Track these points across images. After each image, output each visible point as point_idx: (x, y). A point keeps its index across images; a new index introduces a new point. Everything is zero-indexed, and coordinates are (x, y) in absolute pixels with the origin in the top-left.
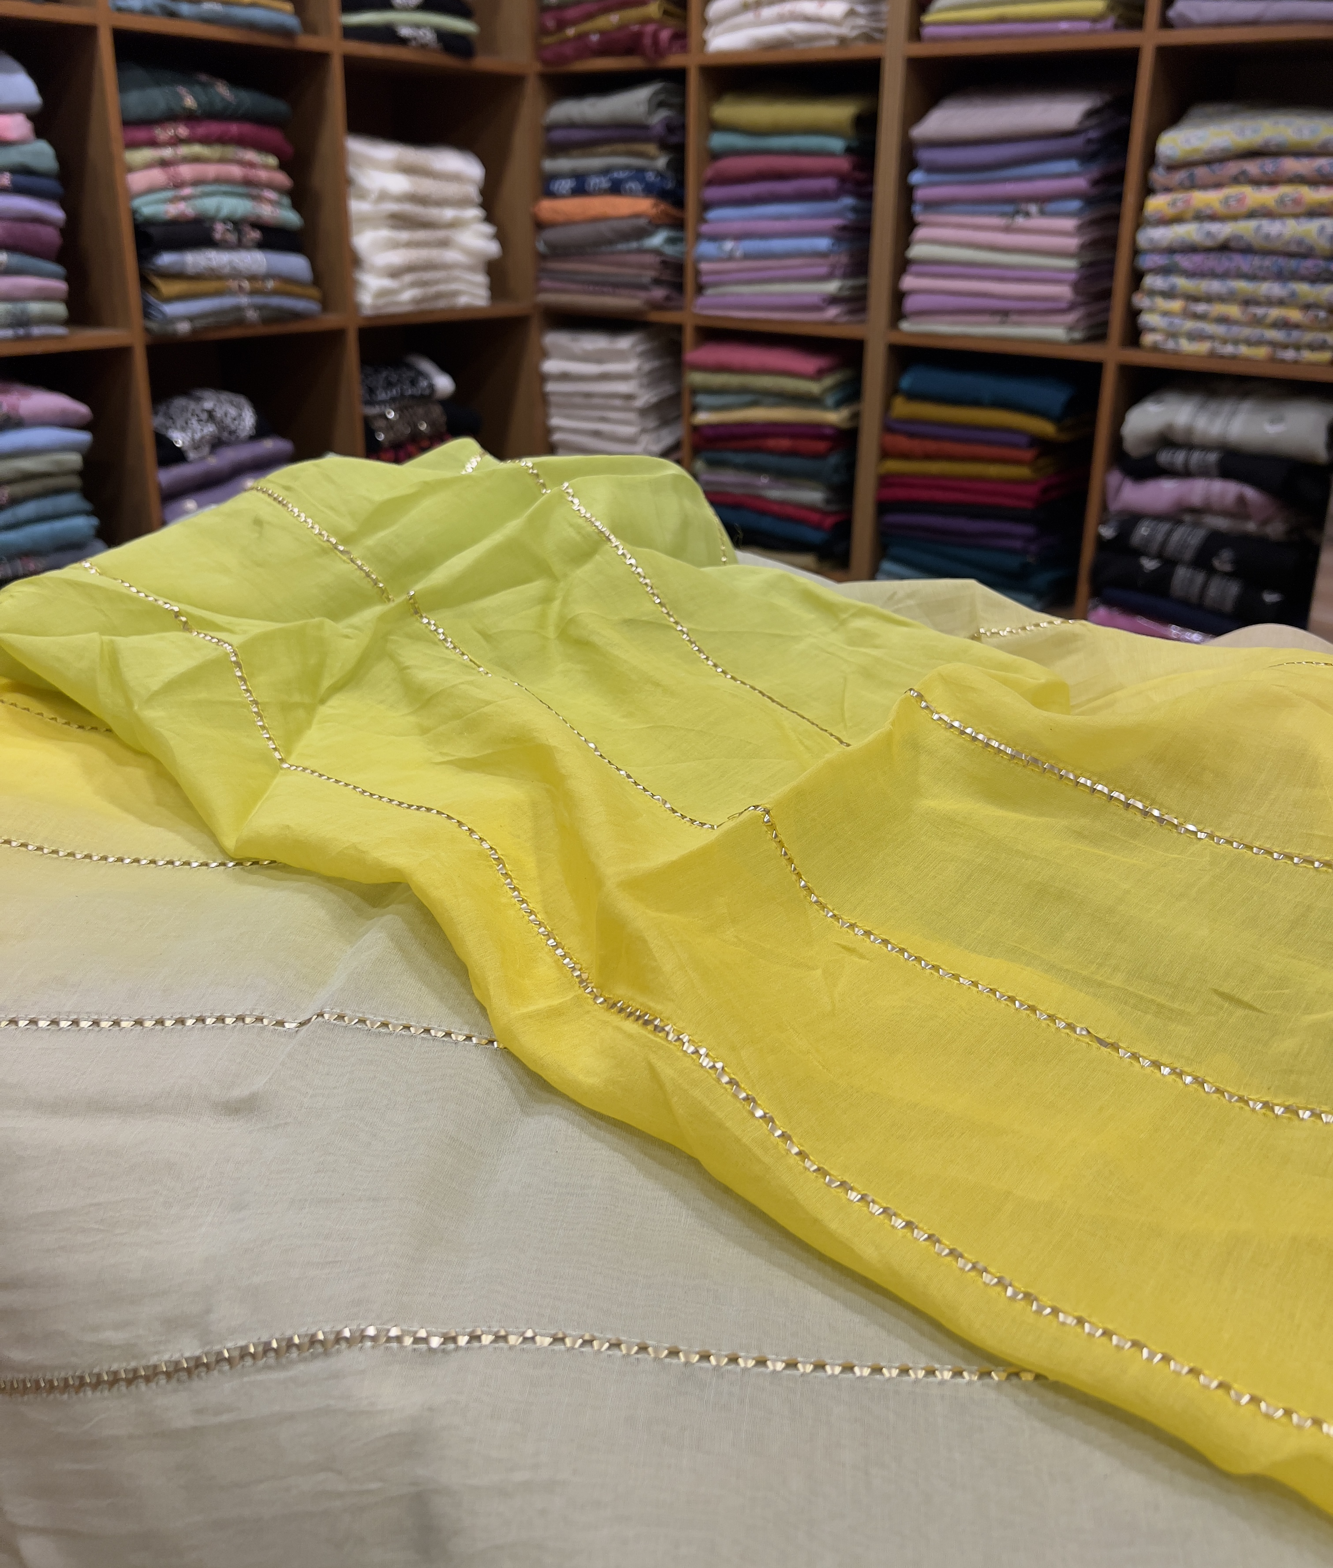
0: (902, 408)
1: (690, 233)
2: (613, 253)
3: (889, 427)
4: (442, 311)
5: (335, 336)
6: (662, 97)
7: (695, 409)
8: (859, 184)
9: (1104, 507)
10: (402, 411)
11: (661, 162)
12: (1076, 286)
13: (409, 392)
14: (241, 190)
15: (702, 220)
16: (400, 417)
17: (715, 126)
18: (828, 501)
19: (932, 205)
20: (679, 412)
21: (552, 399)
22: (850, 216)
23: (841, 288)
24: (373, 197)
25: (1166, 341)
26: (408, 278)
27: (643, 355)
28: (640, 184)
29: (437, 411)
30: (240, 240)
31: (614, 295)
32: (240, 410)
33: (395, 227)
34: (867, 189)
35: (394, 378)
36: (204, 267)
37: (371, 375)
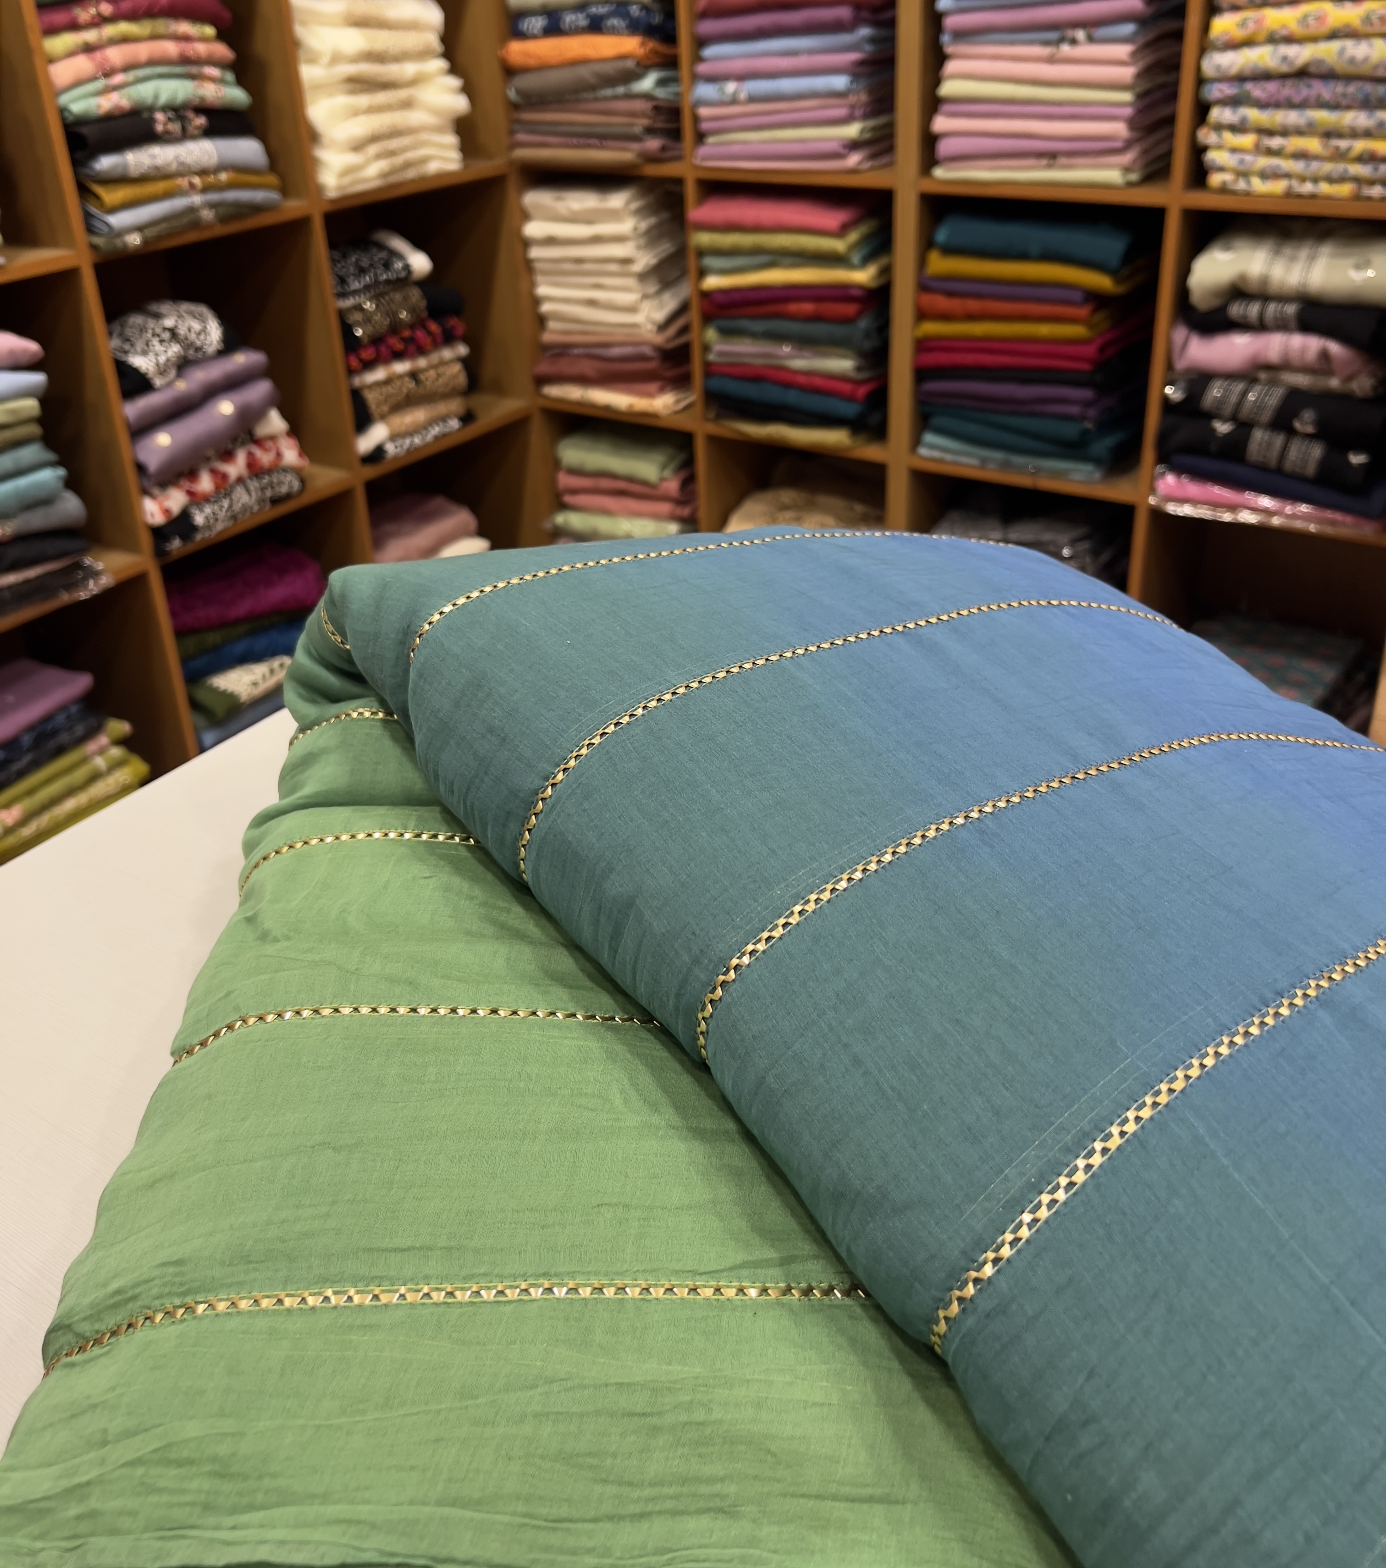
0: (938, 264)
1: (684, 72)
2: (596, 99)
3: (924, 286)
4: (412, 181)
5: (300, 225)
7: (702, 273)
8: (876, 9)
9: (1170, 365)
10: (378, 300)
12: (1132, 123)
13: (384, 277)
14: (180, 67)
15: (698, 59)
16: (377, 306)
18: (859, 369)
19: (963, 35)
20: (684, 273)
21: (538, 266)
22: (868, 48)
23: (862, 131)
24: (325, 60)
25: (1236, 180)
26: (373, 149)
27: (638, 212)
28: (624, 20)
29: (415, 295)
30: (184, 129)
31: (602, 147)
32: (204, 322)
33: (352, 92)
34: (886, 15)
35: (364, 262)
36: (148, 167)
37: (339, 261)
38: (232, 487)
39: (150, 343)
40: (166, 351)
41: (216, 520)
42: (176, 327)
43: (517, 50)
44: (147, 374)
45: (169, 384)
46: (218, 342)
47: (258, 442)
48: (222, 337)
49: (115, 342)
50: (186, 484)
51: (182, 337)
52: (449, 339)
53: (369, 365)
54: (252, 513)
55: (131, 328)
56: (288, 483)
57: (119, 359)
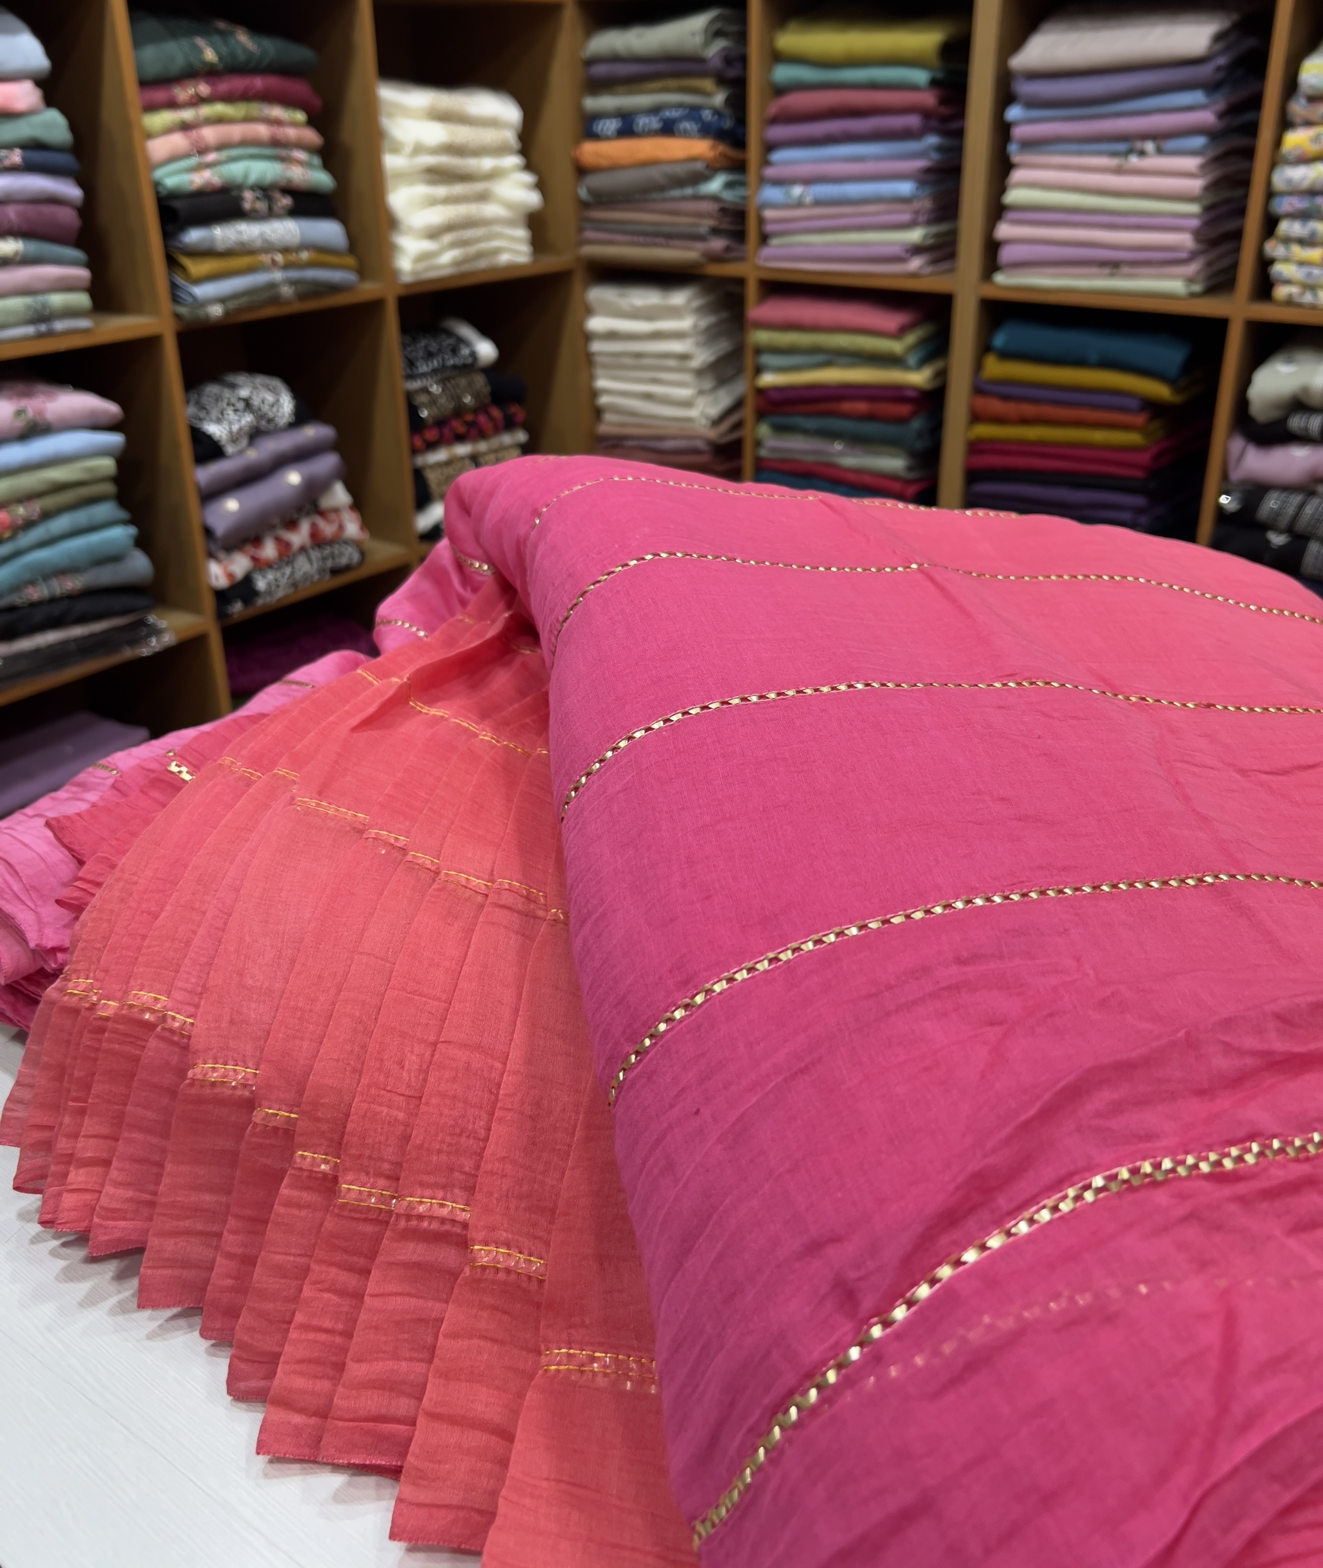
0: (994, 367)
1: (752, 176)
2: (665, 200)
3: (979, 390)
4: (484, 271)
5: (374, 307)
6: (719, 25)
7: (759, 370)
8: (944, 119)
9: (1227, 474)
10: (446, 384)
11: (719, 99)
12: (1197, 234)
13: (451, 362)
14: (268, 151)
15: (766, 163)
16: (443, 390)
17: (778, 57)
18: (910, 468)
19: (1031, 144)
20: (740, 371)
21: (599, 359)
22: (935, 156)
23: (925, 237)
24: (408, 150)
25: (1303, 293)
26: (447, 238)
27: (699, 310)
28: (696, 123)
29: (480, 381)
30: (270, 208)
31: (668, 246)
32: (278, 395)
33: (432, 182)
34: (954, 125)
35: (434, 347)
36: (234, 242)
37: (409, 345)
38: (295, 556)
39: (225, 412)
40: (239, 421)
41: (278, 586)
42: (250, 398)
43: (590, 151)
44: (219, 441)
45: (241, 452)
46: (289, 414)
47: (322, 513)
48: (294, 410)
49: (191, 410)
50: (251, 550)
51: (255, 408)
52: (509, 425)
53: (432, 446)
54: (313, 582)
55: (207, 396)
56: (348, 555)
57: (195, 426)
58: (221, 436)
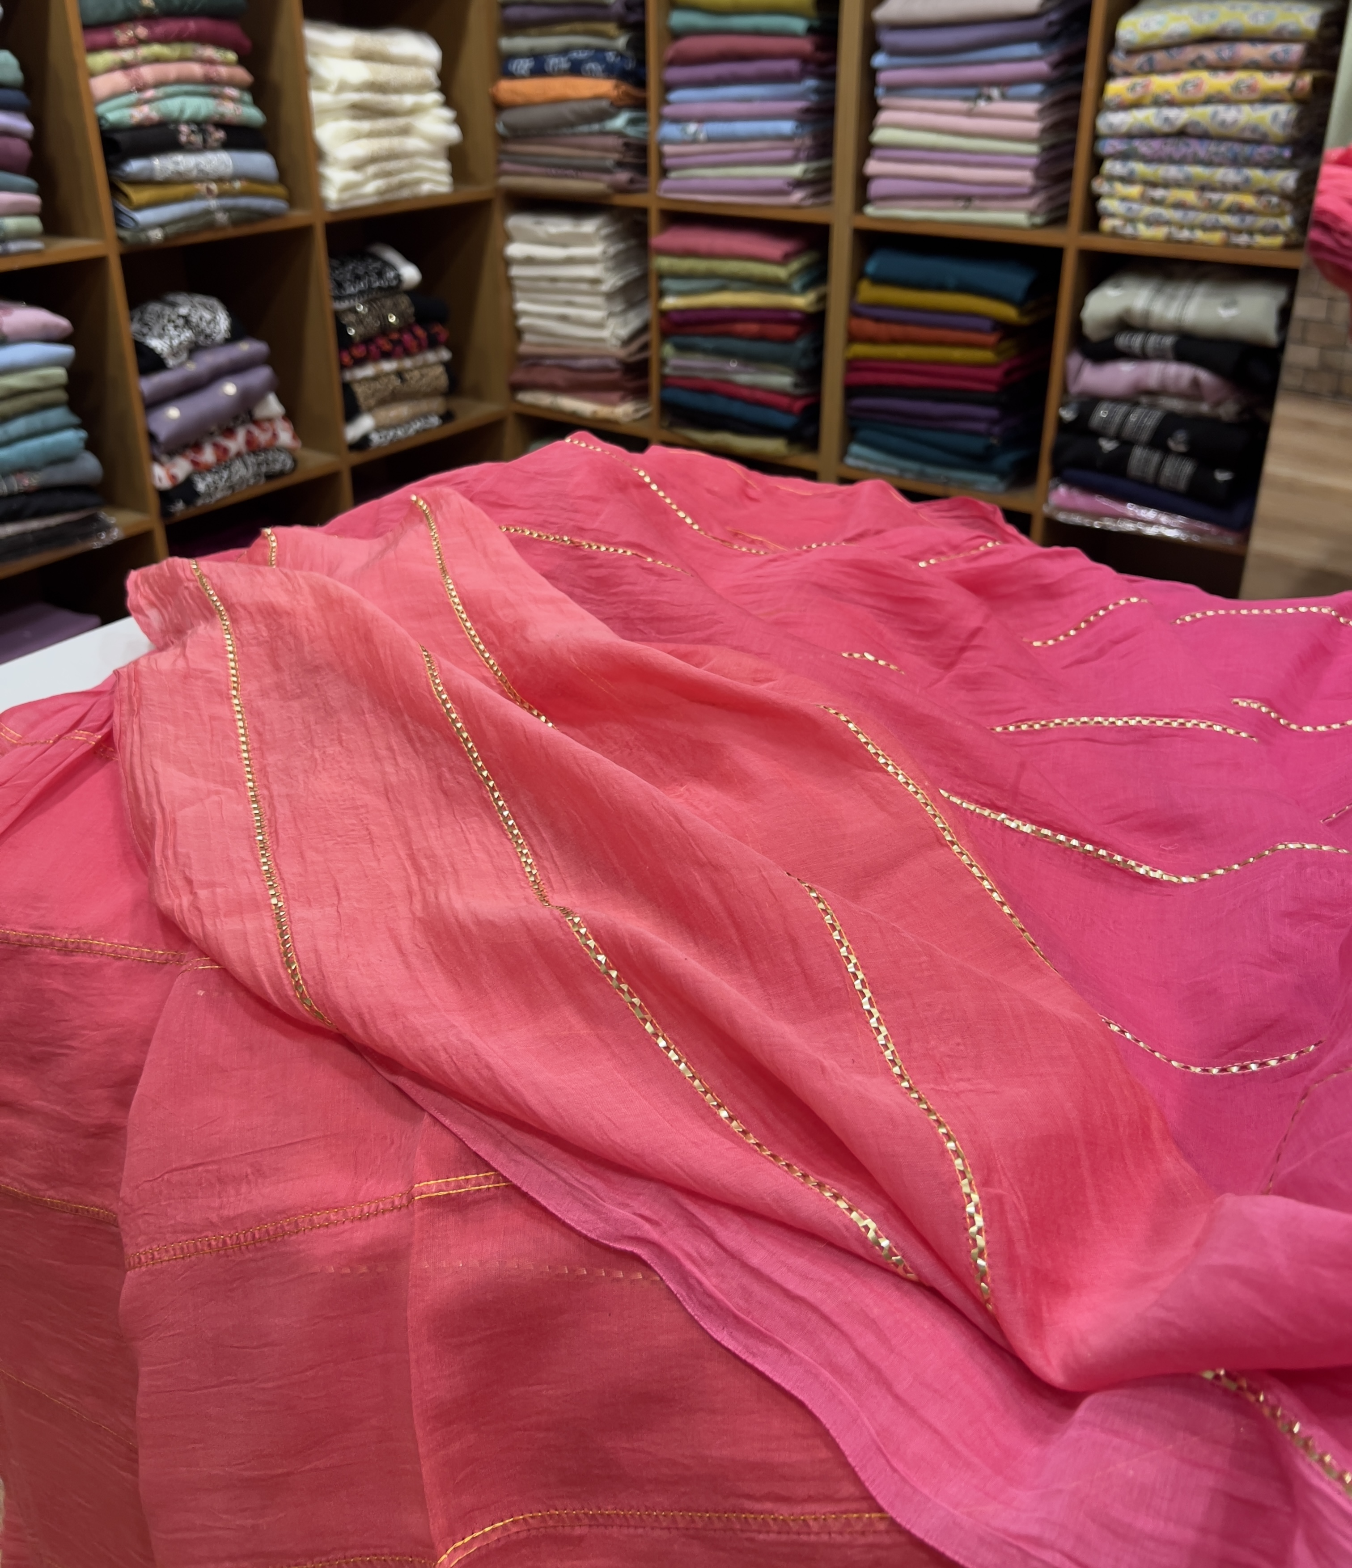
0: (868, 292)
1: (652, 114)
2: (574, 135)
3: (854, 312)
4: (407, 200)
5: (303, 233)
7: (662, 294)
8: (819, 66)
9: (1065, 390)
10: (371, 305)
11: (621, 42)
12: (1038, 171)
13: (377, 284)
14: (203, 89)
15: (664, 102)
16: (369, 310)
17: (673, 5)
18: (796, 385)
19: (894, 89)
20: (645, 296)
21: (517, 283)
22: (813, 98)
23: (805, 172)
24: (333, 87)
25: (1125, 226)
26: (371, 169)
27: (605, 239)
28: (601, 65)
29: (404, 301)
30: (205, 141)
31: (577, 178)
32: (214, 313)
33: (355, 118)
34: (828, 69)
35: (361, 270)
36: (172, 172)
37: (337, 269)
38: (232, 461)
39: (166, 328)
40: (179, 336)
41: (216, 488)
42: (189, 315)
43: (506, 88)
44: (161, 354)
45: (181, 365)
46: (225, 331)
47: (256, 422)
48: (229, 326)
49: (136, 326)
50: (192, 455)
51: (194, 325)
52: (433, 344)
53: (359, 362)
54: (248, 485)
55: (150, 314)
56: (282, 462)
57: (138, 340)
58: (162, 350)
